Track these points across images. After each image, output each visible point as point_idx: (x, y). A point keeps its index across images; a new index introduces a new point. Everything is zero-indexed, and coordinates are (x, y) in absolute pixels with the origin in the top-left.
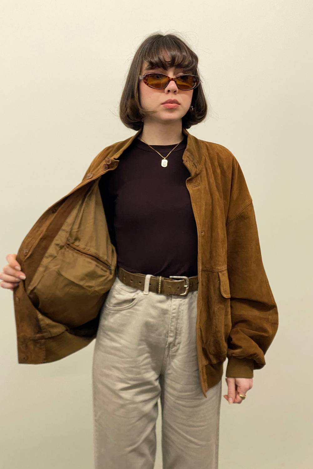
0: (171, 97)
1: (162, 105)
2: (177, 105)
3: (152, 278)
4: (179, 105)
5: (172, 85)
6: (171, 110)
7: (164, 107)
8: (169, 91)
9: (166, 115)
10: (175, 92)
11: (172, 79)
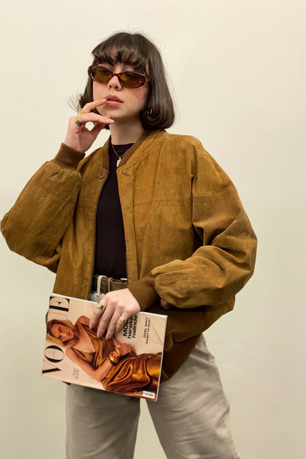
0: (113, 93)
2: (119, 103)
3: (103, 279)
5: (115, 81)
6: (113, 108)
11: (116, 75)
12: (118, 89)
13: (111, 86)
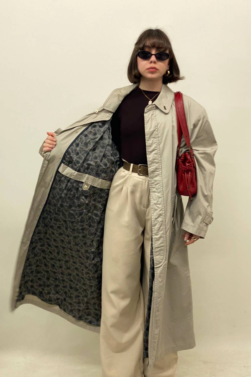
0: (153, 65)
1: (147, 70)
2: (156, 70)
4: (158, 71)
5: (153, 58)
6: (152, 73)
7: (148, 71)
8: (151, 62)
9: (149, 76)
10: (155, 62)
12: (156, 63)
13: (152, 61)
